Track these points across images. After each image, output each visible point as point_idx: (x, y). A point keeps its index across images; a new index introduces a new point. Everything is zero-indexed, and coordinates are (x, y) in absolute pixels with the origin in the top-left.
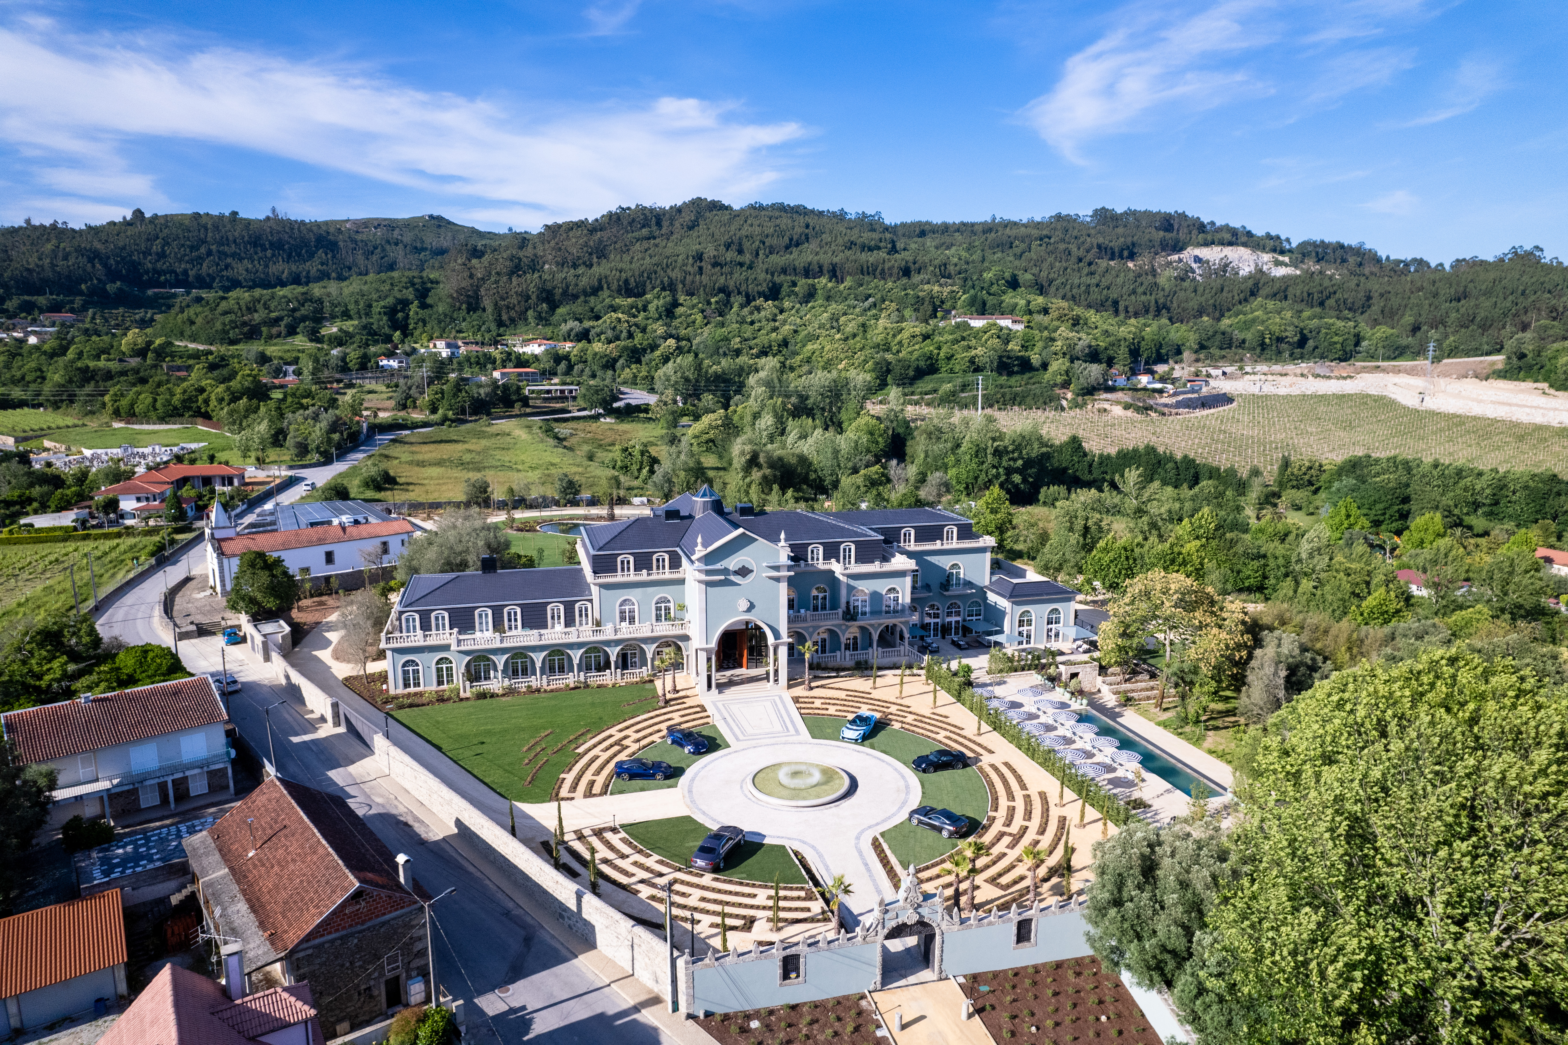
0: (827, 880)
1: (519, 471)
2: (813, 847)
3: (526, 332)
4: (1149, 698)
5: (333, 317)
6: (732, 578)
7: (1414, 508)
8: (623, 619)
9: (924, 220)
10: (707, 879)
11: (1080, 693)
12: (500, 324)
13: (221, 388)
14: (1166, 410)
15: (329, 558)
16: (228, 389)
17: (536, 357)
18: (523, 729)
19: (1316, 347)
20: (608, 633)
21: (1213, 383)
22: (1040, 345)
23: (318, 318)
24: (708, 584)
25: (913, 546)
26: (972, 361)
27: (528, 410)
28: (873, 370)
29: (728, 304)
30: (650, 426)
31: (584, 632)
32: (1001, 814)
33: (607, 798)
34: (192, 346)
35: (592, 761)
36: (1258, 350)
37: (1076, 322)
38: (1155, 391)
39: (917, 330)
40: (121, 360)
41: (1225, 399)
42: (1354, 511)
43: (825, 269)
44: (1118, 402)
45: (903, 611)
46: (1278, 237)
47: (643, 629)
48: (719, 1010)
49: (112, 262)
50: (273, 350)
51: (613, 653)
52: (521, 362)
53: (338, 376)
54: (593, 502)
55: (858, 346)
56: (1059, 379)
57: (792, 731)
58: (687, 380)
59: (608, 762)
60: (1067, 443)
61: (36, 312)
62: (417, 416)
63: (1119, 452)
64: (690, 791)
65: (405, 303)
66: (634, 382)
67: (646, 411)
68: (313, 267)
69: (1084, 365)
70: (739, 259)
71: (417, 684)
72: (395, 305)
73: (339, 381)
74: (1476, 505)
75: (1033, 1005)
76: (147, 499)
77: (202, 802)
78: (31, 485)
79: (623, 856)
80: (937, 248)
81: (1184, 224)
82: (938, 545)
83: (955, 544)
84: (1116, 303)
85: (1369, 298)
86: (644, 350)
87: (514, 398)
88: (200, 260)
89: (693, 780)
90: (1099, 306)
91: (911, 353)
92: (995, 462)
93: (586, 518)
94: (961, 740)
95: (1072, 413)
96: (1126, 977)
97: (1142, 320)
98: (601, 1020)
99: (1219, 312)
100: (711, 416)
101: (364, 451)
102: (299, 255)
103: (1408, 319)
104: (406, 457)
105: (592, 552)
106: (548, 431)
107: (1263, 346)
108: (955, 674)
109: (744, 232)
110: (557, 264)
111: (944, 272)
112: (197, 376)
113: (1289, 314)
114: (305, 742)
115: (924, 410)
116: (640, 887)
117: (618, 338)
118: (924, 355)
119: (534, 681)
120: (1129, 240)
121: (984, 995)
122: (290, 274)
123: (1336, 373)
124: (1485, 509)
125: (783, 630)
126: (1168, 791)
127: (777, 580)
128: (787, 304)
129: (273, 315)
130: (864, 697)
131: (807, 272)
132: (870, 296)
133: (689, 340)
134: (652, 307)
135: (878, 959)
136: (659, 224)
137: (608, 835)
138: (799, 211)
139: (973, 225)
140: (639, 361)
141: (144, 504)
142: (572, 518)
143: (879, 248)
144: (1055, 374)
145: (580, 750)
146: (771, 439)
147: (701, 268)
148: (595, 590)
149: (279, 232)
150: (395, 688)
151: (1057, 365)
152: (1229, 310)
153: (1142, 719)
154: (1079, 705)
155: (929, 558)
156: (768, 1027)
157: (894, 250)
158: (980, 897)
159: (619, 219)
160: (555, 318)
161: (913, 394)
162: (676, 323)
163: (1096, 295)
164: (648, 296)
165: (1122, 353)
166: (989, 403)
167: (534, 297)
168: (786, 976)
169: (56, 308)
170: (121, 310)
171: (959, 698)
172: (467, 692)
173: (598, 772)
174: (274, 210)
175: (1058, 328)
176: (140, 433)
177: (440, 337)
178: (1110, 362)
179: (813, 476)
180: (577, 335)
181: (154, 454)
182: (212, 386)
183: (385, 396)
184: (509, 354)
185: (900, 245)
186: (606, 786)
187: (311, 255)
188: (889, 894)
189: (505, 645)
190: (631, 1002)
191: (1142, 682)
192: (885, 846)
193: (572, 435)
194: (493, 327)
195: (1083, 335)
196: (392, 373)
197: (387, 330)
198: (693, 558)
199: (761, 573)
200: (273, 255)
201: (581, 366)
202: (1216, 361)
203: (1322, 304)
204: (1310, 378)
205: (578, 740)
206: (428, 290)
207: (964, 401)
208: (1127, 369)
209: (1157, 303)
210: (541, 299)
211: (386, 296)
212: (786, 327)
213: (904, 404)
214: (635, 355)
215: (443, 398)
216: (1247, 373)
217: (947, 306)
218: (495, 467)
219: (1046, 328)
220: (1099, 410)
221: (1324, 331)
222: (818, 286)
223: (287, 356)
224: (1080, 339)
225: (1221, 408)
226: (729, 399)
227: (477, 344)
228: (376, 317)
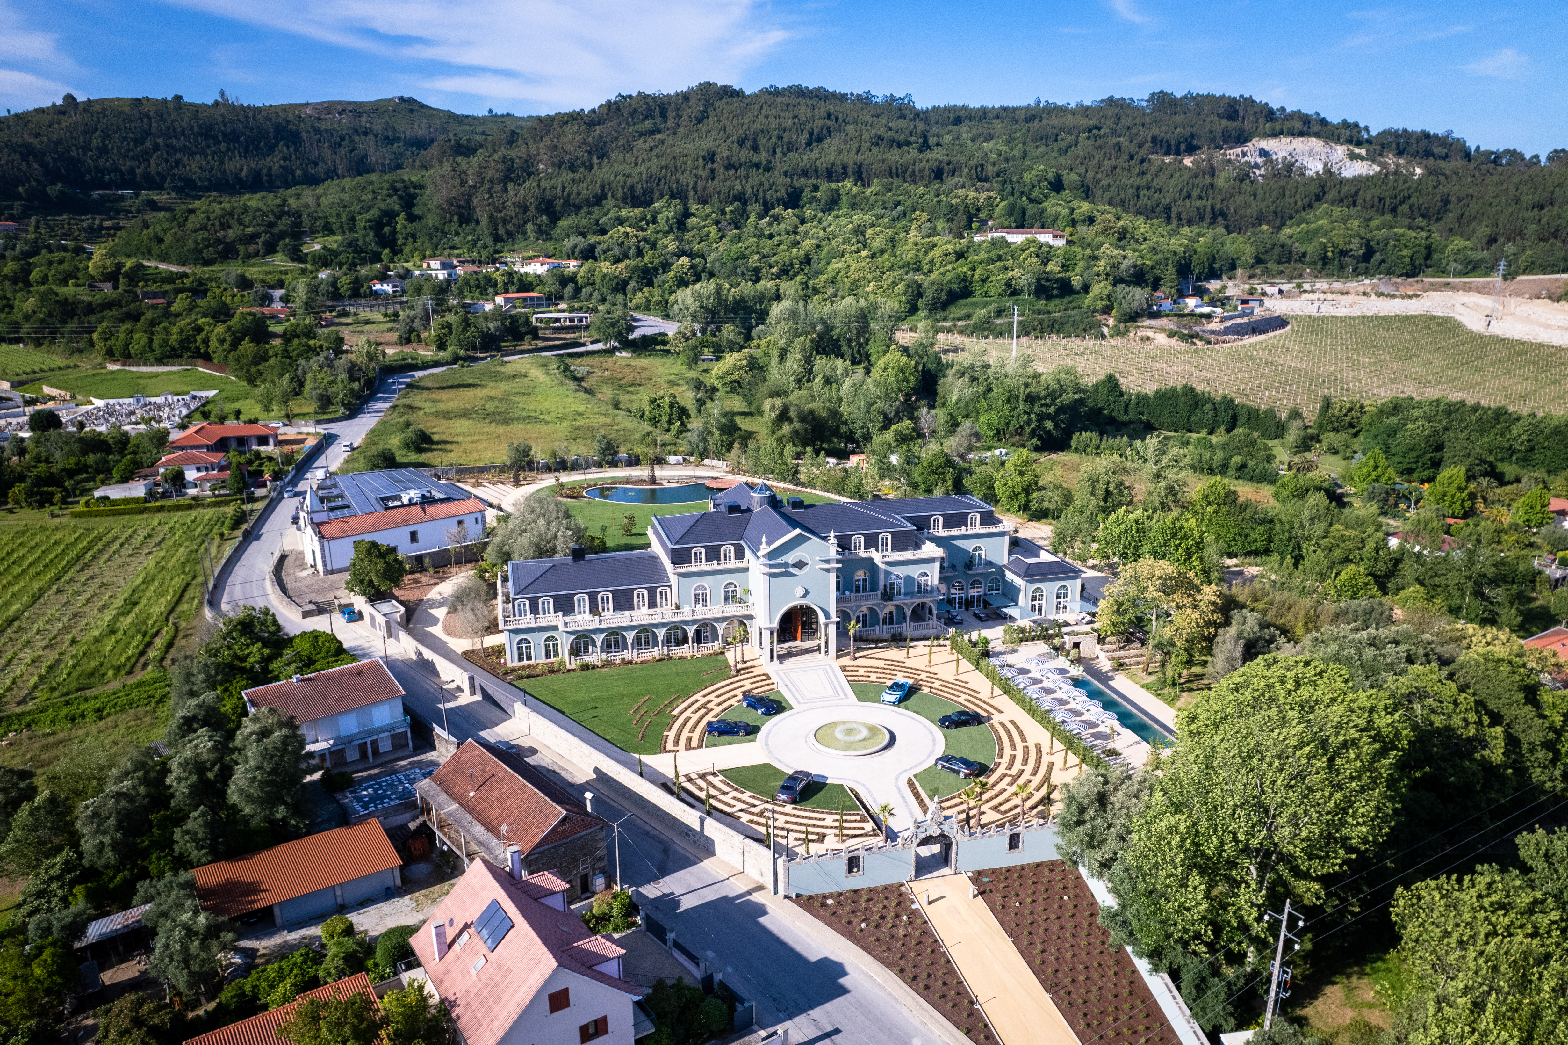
0: (875, 808)
1: (547, 423)
2: (864, 785)
3: (526, 249)
4: (1138, 663)
5: (313, 232)
6: (791, 570)
7: (1446, 455)
8: (697, 601)
9: (960, 103)
10: (788, 808)
11: (1079, 660)
12: (497, 239)
13: (220, 329)
14: (1212, 338)
15: (414, 537)
16: (229, 328)
17: (539, 278)
18: (625, 696)
19: (1383, 261)
20: (686, 614)
21: (1268, 303)
22: (1082, 264)
23: (297, 234)
24: (772, 575)
25: (941, 532)
26: (1008, 284)
27: (540, 344)
28: (905, 294)
29: (744, 214)
30: (669, 360)
31: (664, 614)
32: (1005, 760)
33: (703, 750)
34: (163, 266)
35: (686, 721)
36: (1319, 265)
37: (1122, 236)
38: (1202, 316)
39: (950, 247)
40: (94, 288)
41: (1280, 322)
42: (1383, 462)
43: (850, 170)
44: (1162, 330)
45: (932, 592)
46: (1356, 125)
47: (714, 610)
48: (806, 893)
49: (49, 159)
50: (253, 272)
51: (691, 631)
52: (525, 284)
53: (330, 303)
54: (634, 461)
55: (887, 265)
56: (1100, 305)
57: (842, 695)
59: (699, 721)
60: (1103, 382)
62: (426, 353)
63: (1158, 392)
64: (766, 744)
65: (390, 215)
66: (647, 308)
67: (663, 342)
68: (274, 163)
69: (1127, 289)
70: (755, 158)
71: (529, 658)
72: (381, 218)
73: (331, 309)
74: (1512, 451)
75: (1018, 889)
76: (207, 469)
77: (391, 757)
78: (84, 453)
79: (725, 793)
80: (973, 140)
81: (1251, 111)
82: (962, 531)
83: (978, 530)
84: (1168, 209)
85: (1446, 202)
86: (656, 269)
87: (523, 330)
88: (145, 156)
89: (767, 735)
90: (1149, 213)
91: (943, 274)
92: (1027, 409)
93: (624, 480)
94: (977, 702)
95: (1113, 342)
96: (1083, 871)
97: (1196, 230)
98: (725, 900)
99: (1281, 219)
100: (735, 355)
101: (385, 400)
102: (257, 148)
103: (1483, 231)
104: (428, 407)
105: (670, 546)
106: (565, 370)
107: (1325, 260)
108: (975, 645)
109: (758, 126)
110: (553, 165)
111: (980, 177)
113: (1356, 223)
114: (451, 709)
115: (957, 339)
116: (740, 814)
117: (626, 256)
118: (957, 277)
119: (626, 655)
120: (1187, 132)
121: (984, 884)
122: (250, 170)
123: (1401, 291)
124: (1519, 455)
125: (832, 612)
126: (1137, 743)
127: (828, 571)
128: (808, 213)
129: (250, 230)
130: (898, 665)
131: (830, 175)
132: (898, 203)
133: (703, 257)
134: (661, 218)
135: (913, 860)
136: (664, 114)
137: (710, 778)
138: (820, 95)
139: (1014, 109)
140: (650, 284)
141: (203, 473)
142: (614, 481)
143: (908, 143)
144: (1095, 300)
145: (675, 712)
147: (712, 171)
148: (673, 579)
149: (232, 122)
150: (511, 661)
151: (1099, 288)
152: (1291, 218)
153: (1130, 683)
154: (1077, 671)
155: (954, 542)
156: (839, 903)
157: (925, 146)
158: (984, 820)
159: (619, 109)
160: (557, 232)
161: (945, 320)
162: (688, 236)
163: (1146, 200)
164: (657, 206)
165: (1170, 273)
166: (1025, 330)
167: (532, 209)
168: (850, 871)
170: (65, 216)
171: (977, 666)
172: (573, 663)
173: (693, 731)
174: (222, 94)
175: (1102, 244)
176: (141, 376)
177: (433, 256)
178: (1155, 286)
179: (843, 428)
180: (581, 252)
182: (209, 324)
183: (385, 327)
184: (510, 275)
185: (932, 141)
186: (701, 741)
187: (271, 149)
188: (920, 817)
189: (601, 626)
190: (745, 889)
191: (1135, 649)
192: (917, 785)
193: (589, 373)
194: (489, 241)
195: (1129, 253)
196: (386, 298)
197: (373, 246)
198: (759, 554)
199: (815, 565)
200: (228, 149)
201: (589, 289)
202: (1274, 277)
203: (1394, 210)
204: (1373, 297)
205: (672, 704)
206: (413, 197)
207: (998, 329)
208: (1173, 291)
209: (1213, 208)
210: (540, 211)
211: (370, 208)
212: (808, 242)
213: (936, 332)
214: (647, 277)
215: (451, 332)
216: (1305, 291)
217: (982, 216)
218: (523, 419)
219: (1089, 245)
220: (1142, 339)
221: (1392, 243)
222: (842, 191)
223: (268, 278)
224: (1125, 257)
225: (1271, 334)
226: (750, 330)
227: (473, 262)
228: (362, 232)
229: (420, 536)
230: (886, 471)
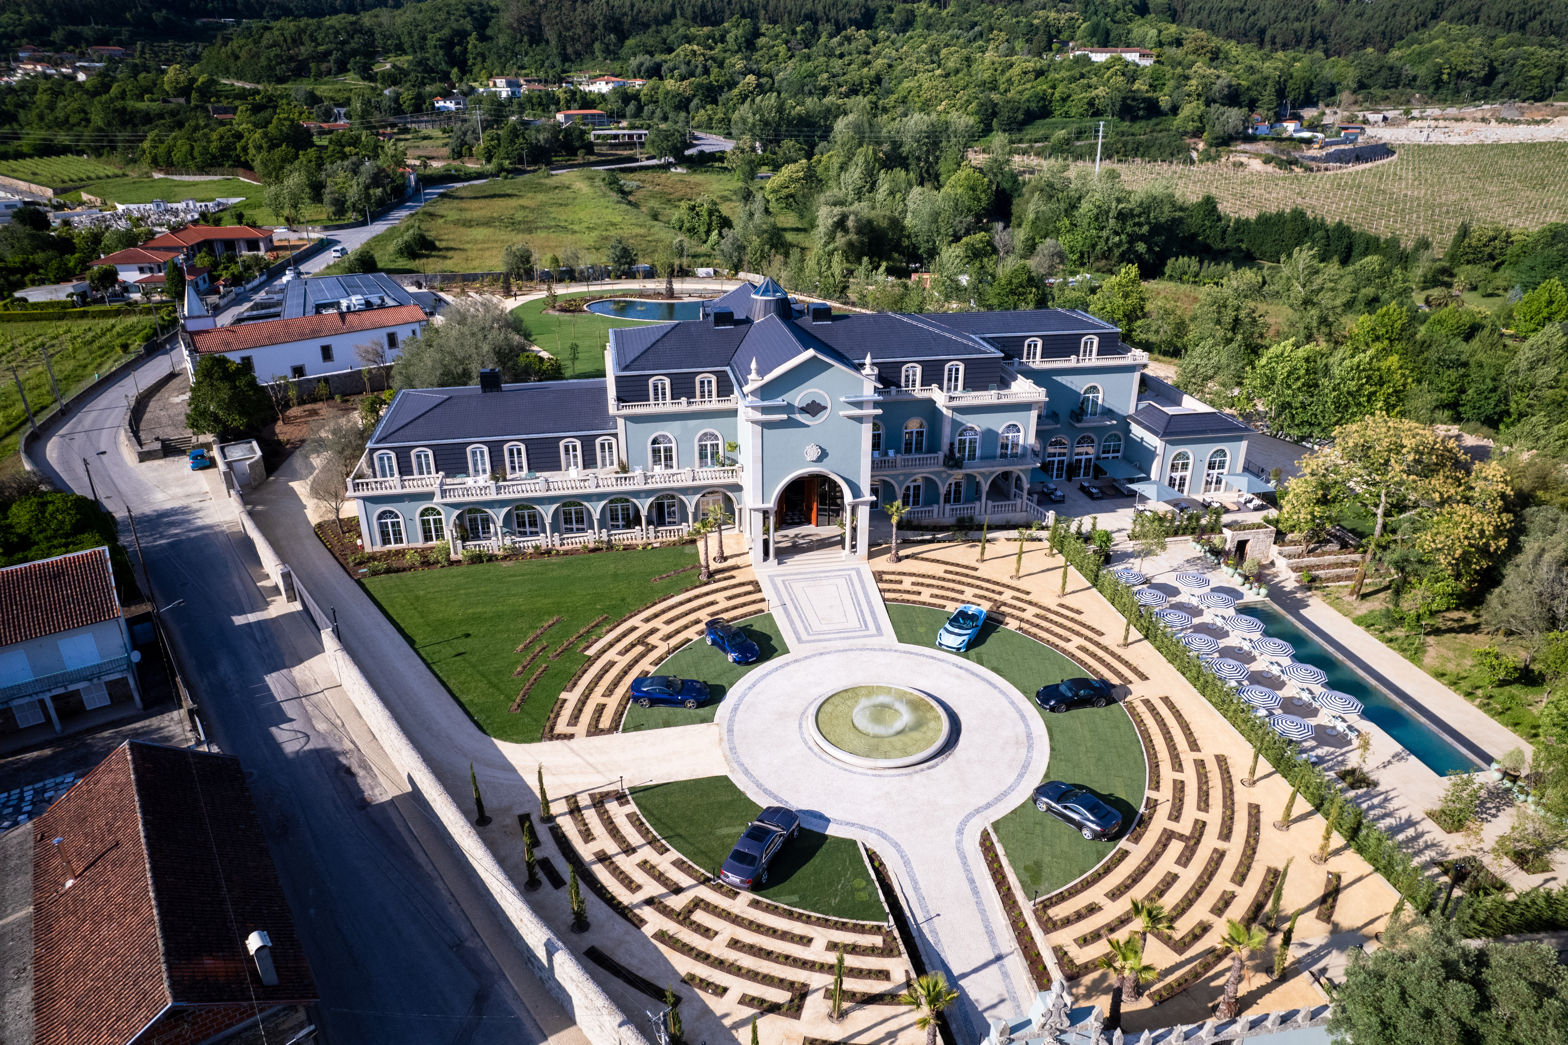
1: (574, 232)
2: (896, 845)
3: (593, 68)
4: (1339, 578)
5: (386, 52)
6: (798, 417)
8: (656, 461)
10: (741, 905)
12: (565, 58)
13: (259, 134)
14: (1314, 165)
15: (327, 353)
17: (603, 96)
18: (522, 616)
19: (1506, 84)
20: (637, 481)
21: (1370, 131)
22: (1171, 84)
23: (370, 54)
24: (765, 425)
25: (1038, 363)
26: (1091, 103)
27: (593, 158)
28: (977, 113)
29: (815, 34)
30: (725, 178)
31: (604, 479)
32: (1165, 796)
33: (618, 737)
34: (239, 84)
35: (605, 670)
36: (1431, 89)
37: (1215, 56)
38: (1302, 141)
39: (1030, 66)
40: (165, 101)
41: (1384, 150)
44: (1257, 155)
45: (1024, 455)
47: (682, 475)
50: (323, 90)
51: (644, 506)
52: (587, 102)
53: (392, 119)
54: (650, 274)
55: (961, 83)
56: (1190, 127)
57: (872, 630)
58: (766, 123)
59: (625, 672)
60: (1200, 205)
61: (83, 45)
62: (472, 166)
63: (1259, 217)
64: (730, 731)
65: (462, 35)
66: (708, 126)
67: (722, 159)
69: (1222, 109)
71: (399, 540)
72: (452, 37)
73: (393, 125)
76: (151, 270)
79: (629, 850)
82: (1072, 362)
83: (1094, 361)
84: (1262, 32)
86: (721, 88)
87: (577, 144)
89: (735, 709)
90: (1241, 37)
91: (1021, 93)
92: (1118, 228)
93: (641, 294)
94: (1100, 653)
95: (1203, 168)
97: (1291, 53)
99: (1389, 41)
100: (792, 167)
101: (410, 208)
104: (452, 215)
105: (617, 372)
106: (613, 183)
107: (1438, 83)
108: (1088, 541)
112: (241, 121)
113: (1477, 42)
114: (249, 625)
115: (1033, 161)
116: (647, 913)
117: (692, 74)
118: (1036, 95)
123: (1527, 117)
125: (865, 486)
126: (1398, 757)
127: (859, 419)
128: (881, 34)
129: (321, 48)
130: (968, 575)
132: (975, 24)
133: (771, 76)
134: (730, 38)
137: (612, 807)
140: (715, 102)
141: (148, 275)
142: (626, 293)
144: (1186, 120)
145: (591, 652)
146: (859, 194)
148: (621, 424)
150: (369, 542)
151: (1189, 109)
152: (1401, 38)
153: (1333, 613)
154: (1254, 595)
155: (1059, 379)
160: (623, 52)
161: (1020, 141)
162: (757, 56)
163: (1238, 21)
164: (726, 24)
165: (1268, 94)
166: (1108, 155)
167: (600, 26)
169: (103, 40)
170: (169, 43)
171: (1095, 581)
172: (458, 553)
173: (609, 692)
175: (1194, 63)
176: (177, 185)
177: (501, 75)
178: (1252, 105)
179: (906, 242)
180: (647, 71)
181: (187, 211)
182: (252, 131)
183: (440, 142)
184: (574, 93)
186: (619, 715)
189: (503, 496)
191: (1331, 555)
193: (638, 187)
194: (557, 62)
195: (1223, 73)
196: (449, 116)
197: (444, 66)
198: (747, 389)
199: (838, 411)
201: (651, 107)
202: (1377, 103)
203: (1522, 27)
204: (1493, 123)
205: (589, 637)
206: (488, 19)
207: (1079, 151)
208: (1271, 113)
209: (1312, 31)
210: (608, 29)
211: (442, 27)
212: (880, 61)
213: (1011, 153)
214: (711, 94)
215: (499, 145)
216: (1413, 118)
217: (1064, 36)
218: (548, 228)
219: (1180, 64)
220: (1234, 164)
221: (1520, 62)
222: (917, 12)
223: (338, 96)
224: (1218, 77)
225: (1379, 162)
226: (813, 146)
227: (540, 81)
228: (432, 51)
229: (335, 352)
230: (954, 290)
